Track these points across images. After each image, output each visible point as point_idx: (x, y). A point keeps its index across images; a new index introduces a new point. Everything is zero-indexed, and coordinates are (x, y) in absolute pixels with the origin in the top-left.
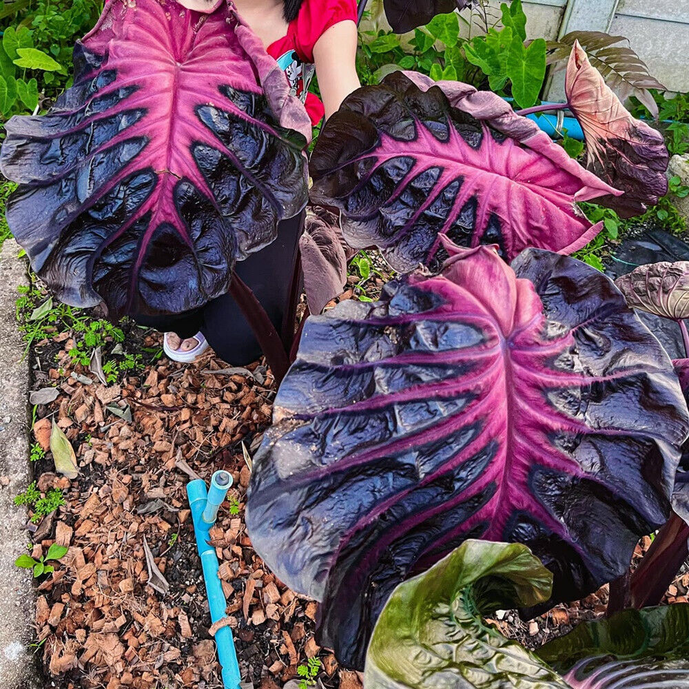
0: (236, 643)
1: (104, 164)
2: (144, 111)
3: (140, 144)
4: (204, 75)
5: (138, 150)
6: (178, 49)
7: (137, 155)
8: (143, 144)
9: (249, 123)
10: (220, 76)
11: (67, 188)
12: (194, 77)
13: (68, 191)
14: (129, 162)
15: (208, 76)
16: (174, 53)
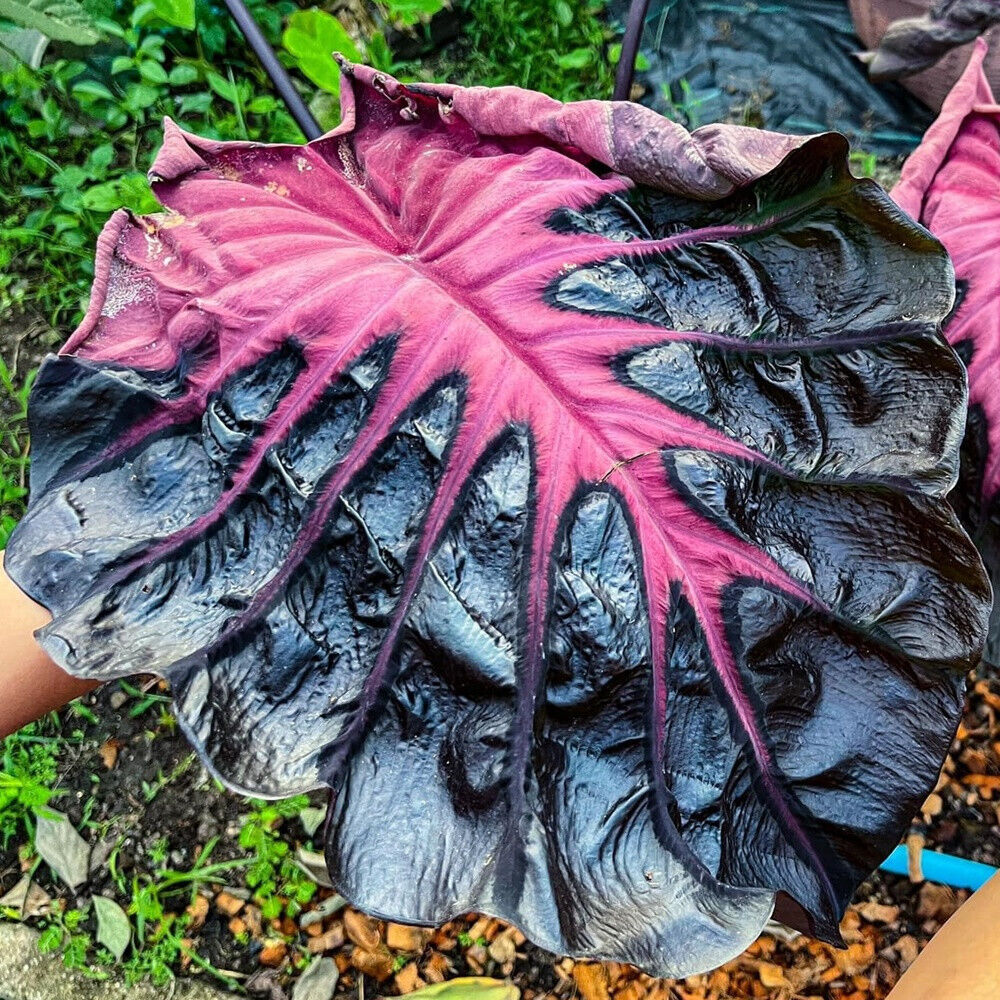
0: (945, 851)
1: (470, 564)
2: (453, 379)
3: (519, 449)
4: (495, 226)
5: (525, 463)
6: (374, 228)
7: (535, 473)
8: (524, 442)
9: (668, 253)
10: (524, 204)
11: (418, 700)
12: (478, 247)
13: (426, 706)
14: (532, 504)
15: (505, 223)
16: (373, 241)
